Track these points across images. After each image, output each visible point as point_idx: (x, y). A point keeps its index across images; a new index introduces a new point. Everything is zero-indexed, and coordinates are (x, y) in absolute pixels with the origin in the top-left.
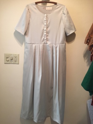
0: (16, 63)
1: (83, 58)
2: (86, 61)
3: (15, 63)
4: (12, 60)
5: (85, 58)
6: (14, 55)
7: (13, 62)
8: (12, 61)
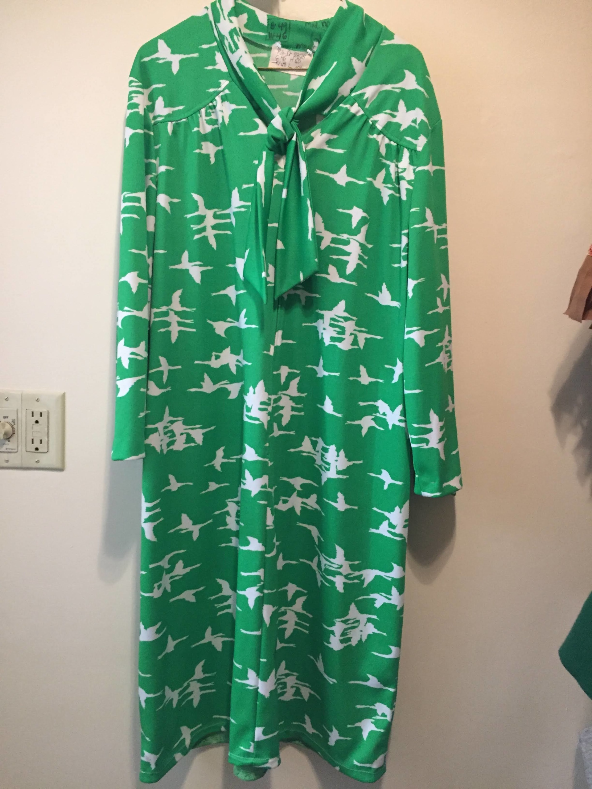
0: (45, 460)
1: (548, 417)
2: (572, 440)
3: (31, 460)
4: (8, 437)
5: (568, 419)
6: (23, 398)
7: (14, 459)
8: (10, 445)
